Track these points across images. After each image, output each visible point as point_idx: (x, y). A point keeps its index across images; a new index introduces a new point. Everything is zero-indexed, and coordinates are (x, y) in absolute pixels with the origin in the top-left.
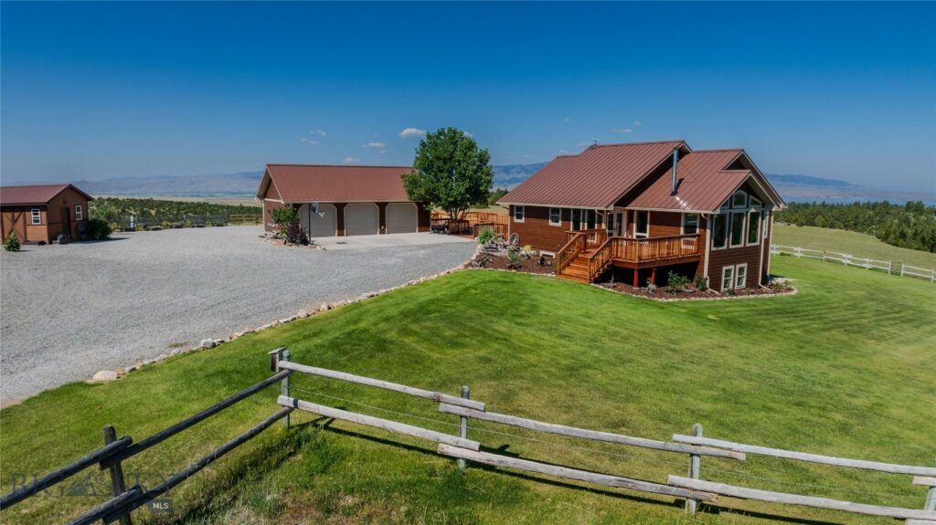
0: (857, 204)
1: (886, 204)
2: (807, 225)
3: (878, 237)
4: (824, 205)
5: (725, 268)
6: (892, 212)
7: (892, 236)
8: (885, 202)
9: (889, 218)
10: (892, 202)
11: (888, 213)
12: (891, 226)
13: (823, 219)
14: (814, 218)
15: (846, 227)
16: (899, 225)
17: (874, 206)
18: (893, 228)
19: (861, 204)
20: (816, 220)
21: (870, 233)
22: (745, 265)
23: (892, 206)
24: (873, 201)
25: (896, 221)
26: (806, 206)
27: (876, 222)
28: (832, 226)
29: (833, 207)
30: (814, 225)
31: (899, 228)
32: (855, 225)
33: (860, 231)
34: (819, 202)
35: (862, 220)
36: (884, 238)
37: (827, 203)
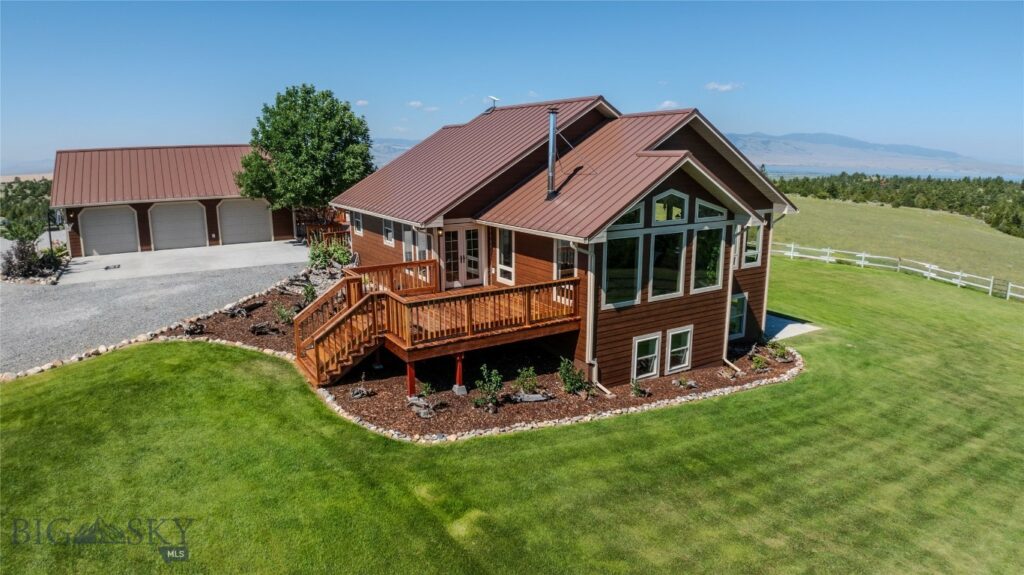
0: (967, 180)
1: (999, 181)
2: (904, 205)
3: (988, 222)
4: (929, 180)
5: (637, 340)
6: (1006, 190)
7: (1004, 221)
8: (999, 178)
9: (1001, 197)
10: (1006, 178)
11: (1001, 191)
12: (1004, 208)
13: (924, 199)
14: (914, 197)
15: (951, 208)
16: (1013, 208)
17: (986, 183)
18: (1007, 209)
19: (972, 179)
20: (915, 200)
21: (979, 216)
22: (689, 328)
23: (1006, 183)
24: (984, 176)
25: (1011, 201)
26: (909, 180)
27: (986, 202)
28: (934, 207)
29: (939, 182)
30: (913, 206)
31: (1012, 211)
32: (961, 206)
33: (966, 214)
34: (924, 176)
35: (970, 199)
36: (995, 223)
37: (933, 178)
